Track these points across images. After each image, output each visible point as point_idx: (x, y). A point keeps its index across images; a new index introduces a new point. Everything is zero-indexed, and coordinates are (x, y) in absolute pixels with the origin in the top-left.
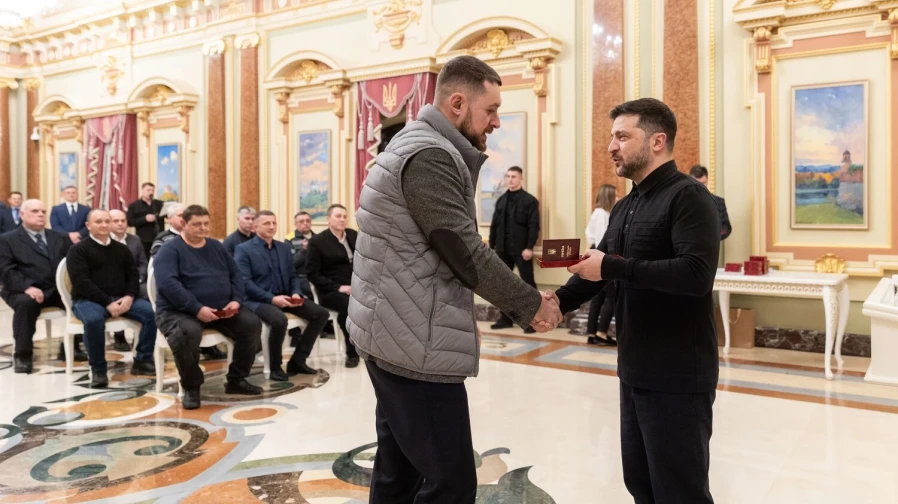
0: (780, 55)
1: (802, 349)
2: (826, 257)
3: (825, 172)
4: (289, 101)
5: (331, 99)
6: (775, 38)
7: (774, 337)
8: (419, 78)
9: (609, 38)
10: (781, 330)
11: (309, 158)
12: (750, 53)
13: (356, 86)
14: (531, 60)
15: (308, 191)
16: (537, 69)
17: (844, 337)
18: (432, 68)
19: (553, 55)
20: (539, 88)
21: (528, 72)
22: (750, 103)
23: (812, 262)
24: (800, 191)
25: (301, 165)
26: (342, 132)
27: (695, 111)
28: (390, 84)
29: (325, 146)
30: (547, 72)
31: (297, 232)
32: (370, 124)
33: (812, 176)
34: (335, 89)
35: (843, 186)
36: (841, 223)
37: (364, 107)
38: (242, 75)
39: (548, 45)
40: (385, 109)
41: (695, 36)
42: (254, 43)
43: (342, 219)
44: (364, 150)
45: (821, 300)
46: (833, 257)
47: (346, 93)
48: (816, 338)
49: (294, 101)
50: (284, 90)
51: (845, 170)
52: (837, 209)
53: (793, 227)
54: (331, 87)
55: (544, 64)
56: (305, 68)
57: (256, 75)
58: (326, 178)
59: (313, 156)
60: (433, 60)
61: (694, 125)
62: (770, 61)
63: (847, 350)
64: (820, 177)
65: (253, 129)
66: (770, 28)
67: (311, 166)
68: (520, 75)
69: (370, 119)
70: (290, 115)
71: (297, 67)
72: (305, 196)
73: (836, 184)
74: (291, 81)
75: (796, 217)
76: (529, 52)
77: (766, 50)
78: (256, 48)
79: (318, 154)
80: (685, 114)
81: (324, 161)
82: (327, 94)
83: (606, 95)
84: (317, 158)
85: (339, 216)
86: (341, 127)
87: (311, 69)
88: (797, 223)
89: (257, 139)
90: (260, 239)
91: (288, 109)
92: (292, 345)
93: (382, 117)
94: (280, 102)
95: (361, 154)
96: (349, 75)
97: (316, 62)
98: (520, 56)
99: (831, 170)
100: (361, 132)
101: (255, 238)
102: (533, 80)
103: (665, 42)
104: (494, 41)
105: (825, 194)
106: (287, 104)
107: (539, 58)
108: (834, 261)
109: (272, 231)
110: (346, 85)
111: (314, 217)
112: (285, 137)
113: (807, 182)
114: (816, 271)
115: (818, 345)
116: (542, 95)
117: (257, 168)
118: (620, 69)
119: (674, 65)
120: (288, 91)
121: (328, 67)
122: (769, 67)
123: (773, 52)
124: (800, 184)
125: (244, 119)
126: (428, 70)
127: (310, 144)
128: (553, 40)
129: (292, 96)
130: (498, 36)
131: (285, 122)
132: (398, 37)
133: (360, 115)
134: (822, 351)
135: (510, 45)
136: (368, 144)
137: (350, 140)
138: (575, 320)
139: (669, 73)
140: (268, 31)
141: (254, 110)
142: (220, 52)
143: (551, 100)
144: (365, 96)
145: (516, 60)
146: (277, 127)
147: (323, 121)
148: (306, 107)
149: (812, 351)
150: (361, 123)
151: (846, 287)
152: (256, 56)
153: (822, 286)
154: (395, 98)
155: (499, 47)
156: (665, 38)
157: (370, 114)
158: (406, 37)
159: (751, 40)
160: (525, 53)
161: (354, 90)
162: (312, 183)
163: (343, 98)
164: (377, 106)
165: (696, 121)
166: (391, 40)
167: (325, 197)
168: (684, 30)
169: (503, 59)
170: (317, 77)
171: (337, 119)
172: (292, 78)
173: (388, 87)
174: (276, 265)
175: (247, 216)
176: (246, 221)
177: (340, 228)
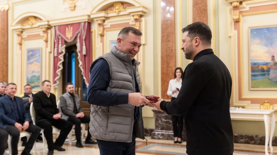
0: (244, 14)
1: (255, 143)
2: (265, 102)
3: (264, 65)
4: (22, 35)
5: (42, 34)
6: (241, 6)
7: (242, 139)
8: (82, 24)
9: (168, 8)
10: (245, 135)
11: (31, 61)
12: (231, 12)
13: (53, 28)
14: (133, 16)
15: (30, 76)
16: (136, 20)
17: (273, 138)
18: (88, 19)
19: (143, 14)
21: (132, 22)
22: (231, 34)
23: (259, 105)
24: (253, 74)
25: (28, 64)
26: (47, 49)
28: (69, 27)
29: (39, 56)
30: (140, 21)
31: (25, 93)
32: (60, 45)
33: (258, 66)
34: (44, 29)
35: (272, 71)
36: (271, 87)
37: (57, 38)
39: (141, 9)
40: (67, 38)
41: (206, 6)
42: (6, 8)
43: (49, 87)
44: (57, 57)
45: (263, 122)
46: (268, 102)
47: (49, 31)
48: (261, 139)
49: (25, 35)
50: (20, 30)
51: (272, 64)
52: (269, 81)
53: (251, 89)
54: (42, 28)
55: (139, 17)
56: (30, 20)
57: (7, 23)
58: (39, 70)
59: (34, 60)
60: (89, 16)
62: (239, 16)
63: (274, 144)
64: (262, 67)
65: (5, 48)
66: (239, 2)
67: (32, 65)
68: (129, 23)
69: (60, 43)
70: (23, 41)
71: (26, 19)
72: (29, 78)
73: (268, 71)
75: (252, 85)
76: (133, 12)
77: (237, 12)
78: (7, 11)
79: (36, 59)
81: (38, 62)
82: (40, 31)
83: (168, 31)
84: (35, 61)
85: (48, 86)
86: (47, 47)
87: (33, 21)
88: (252, 87)
89: (7, 52)
90: (8, 96)
91: (22, 39)
92: (23, 145)
93: (66, 42)
94: (19, 35)
95: (56, 59)
96: (50, 23)
97: (35, 17)
98: (129, 14)
99: (266, 64)
100: (56, 49)
101: (6, 96)
102: (134, 25)
103: (193, 8)
104: (117, 8)
105: (264, 75)
107: (137, 15)
108: (268, 104)
109: (14, 92)
110: (49, 27)
111: (33, 87)
112: (20, 51)
113: (256, 69)
114: (260, 109)
115: (262, 142)
117: (7, 65)
119: (197, 18)
120: (22, 30)
121: (41, 19)
122: (239, 19)
123: (241, 12)
124: (253, 70)
126: (87, 20)
127: (32, 54)
128: (143, 7)
129: (24, 32)
130: (118, 5)
131: (21, 44)
132: (73, 6)
133: (56, 41)
134: (264, 144)
135: (124, 10)
136: (59, 54)
137: (50, 52)
138: (154, 132)
140: (13, 3)
141: (6, 39)
144: (58, 32)
145: (127, 16)
146: (17, 47)
147: (39, 44)
148: (30, 38)
149: (259, 144)
150: (56, 44)
151: (274, 115)
152: (7, 14)
153: (263, 115)
154: (71, 33)
155: (119, 10)
156: (193, 6)
157: (60, 40)
158: (77, 6)
159: (231, 7)
160: (131, 13)
161: (53, 30)
162: (33, 72)
163: (47, 33)
164: (63, 37)
166: (70, 7)
167: (39, 78)
168: (201, 3)
169: (121, 16)
170: (35, 24)
171: (44, 43)
172: (24, 24)
173: (68, 28)
174: (16, 108)
175: (2, 86)
176: (2, 88)
177: (48, 91)
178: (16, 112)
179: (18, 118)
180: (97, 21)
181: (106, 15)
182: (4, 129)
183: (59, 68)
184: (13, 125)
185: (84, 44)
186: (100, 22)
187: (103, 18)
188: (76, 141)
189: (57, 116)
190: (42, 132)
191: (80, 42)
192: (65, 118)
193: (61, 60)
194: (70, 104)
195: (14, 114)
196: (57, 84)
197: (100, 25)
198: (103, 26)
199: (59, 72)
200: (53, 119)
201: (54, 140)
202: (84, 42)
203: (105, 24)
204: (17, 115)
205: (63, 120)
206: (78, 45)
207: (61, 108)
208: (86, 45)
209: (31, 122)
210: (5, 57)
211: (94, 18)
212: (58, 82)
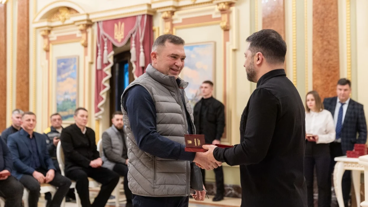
4: (50, 36)
5: (79, 34)
8: (139, 18)
11: (63, 76)
13: (96, 25)
14: (218, 4)
15: (62, 99)
16: (222, 11)
18: (148, 11)
20: (224, 24)
21: (216, 13)
25: (58, 81)
26: (86, 57)
27: (336, 39)
28: (119, 23)
29: (75, 68)
30: (229, 13)
31: (52, 127)
32: (106, 52)
34: (81, 27)
37: (101, 40)
38: (18, 18)
40: (116, 41)
43: (85, 118)
44: (101, 70)
47: (89, 30)
49: (53, 36)
50: (47, 29)
54: (79, 25)
55: (227, 7)
56: (61, 13)
57: (28, 18)
58: (75, 90)
59: (66, 74)
60: (149, 5)
61: (336, 50)
65: (25, 56)
67: (65, 82)
68: (211, 16)
69: (106, 48)
70: (51, 45)
71: (56, 11)
72: (60, 103)
74: (51, 22)
79: (70, 73)
80: (329, 42)
81: (74, 78)
82: (76, 30)
84: (69, 76)
85: (83, 116)
86: (86, 54)
89: (28, 63)
90: (24, 131)
91: (49, 42)
93: (114, 47)
94: (44, 36)
95: (99, 73)
96: (91, 17)
97: (69, 9)
98: (211, 2)
100: (99, 57)
101: (21, 131)
102: (219, 19)
106: (48, 38)
107: (224, 3)
109: (32, 126)
110: (89, 24)
111: (66, 117)
112: (47, 62)
116: (226, 30)
117: (28, 84)
118: (282, 10)
120: (49, 29)
121: (77, 12)
125: (19, 49)
126: (146, 13)
127: (64, 66)
129: (52, 33)
131: (47, 51)
133: (99, 45)
136: (104, 65)
137: (91, 63)
139: (317, 13)
141: (26, 43)
142: (3, 3)
143: (233, 33)
144: (102, 32)
145: (208, 5)
146: (41, 54)
148: (62, 40)
150: (99, 51)
154: (123, 33)
157: (106, 44)
161: (95, 27)
162: (66, 94)
163: (87, 33)
164: (110, 38)
165: (337, 47)
167: (74, 103)
169: (199, 4)
170: (69, 19)
171: (83, 48)
172: (52, 20)
173: (118, 25)
174: (35, 149)
175: (17, 116)
176: (17, 119)
177: (83, 124)
178: (36, 156)
179: (38, 165)
180: (162, 12)
181: (176, 4)
182: (17, 180)
183: (105, 87)
184: (31, 174)
185: (142, 50)
186: (166, 15)
187: (171, 9)
188: (125, 202)
189: (95, 163)
190: (73, 185)
191: (136, 47)
192: (109, 166)
193: (107, 75)
194: (117, 145)
195: (32, 159)
196: (101, 112)
197: (166, 19)
198: (172, 20)
199: (104, 94)
200: (91, 167)
201: (92, 200)
202: (141, 47)
203: (174, 17)
204: (37, 160)
205: (106, 169)
206: (133, 51)
207: (104, 150)
208: (144, 52)
209: (57, 171)
210: (25, 70)
211: (158, 9)
212: (102, 109)
